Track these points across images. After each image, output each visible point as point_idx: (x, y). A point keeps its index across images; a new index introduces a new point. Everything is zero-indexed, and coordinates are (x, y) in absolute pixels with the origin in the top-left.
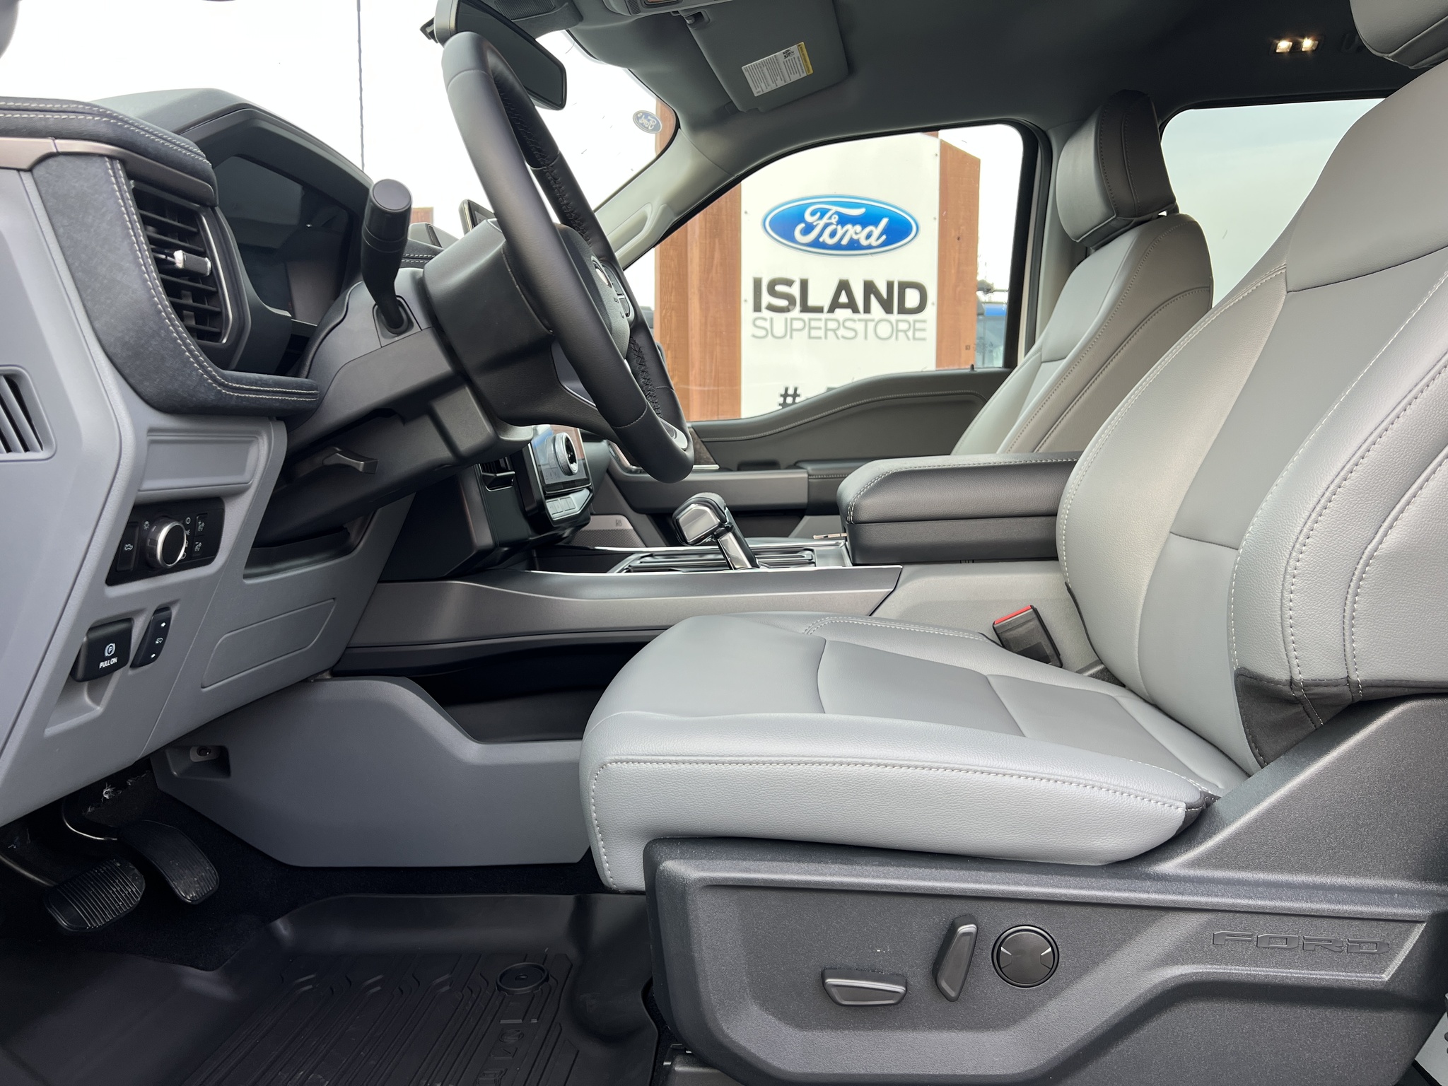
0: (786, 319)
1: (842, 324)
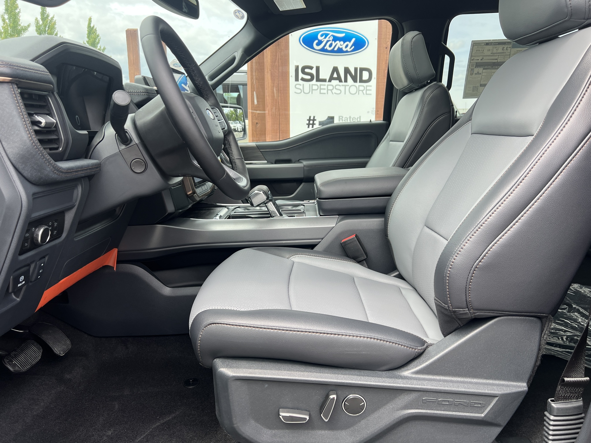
0: (310, 85)
1: (334, 87)
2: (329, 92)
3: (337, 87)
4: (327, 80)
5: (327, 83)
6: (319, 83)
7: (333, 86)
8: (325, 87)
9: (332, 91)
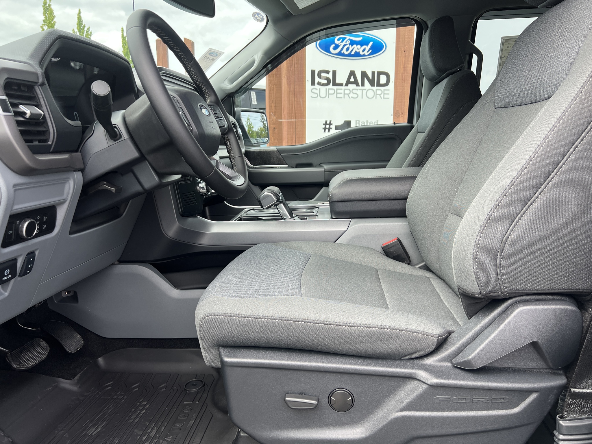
0: (326, 89)
2: (346, 95)
4: (344, 84)
5: (343, 87)
6: (335, 88)
7: (350, 90)
8: (342, 91)
9: (349, 95)
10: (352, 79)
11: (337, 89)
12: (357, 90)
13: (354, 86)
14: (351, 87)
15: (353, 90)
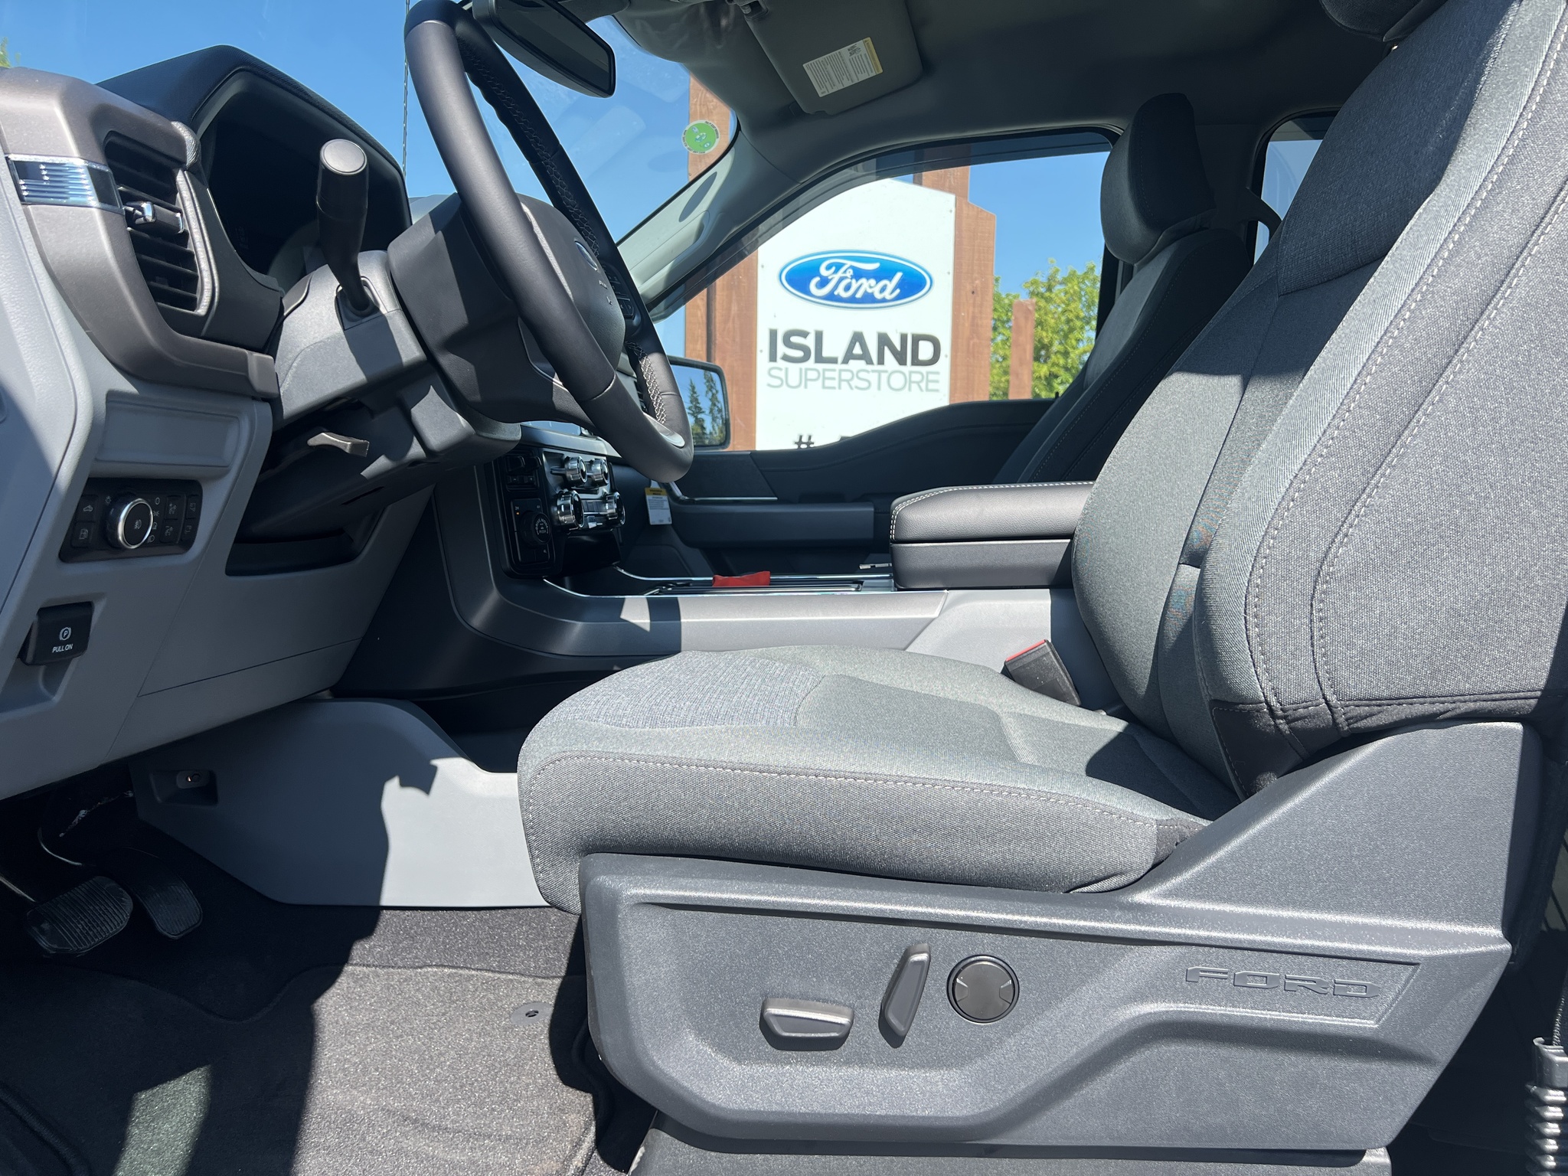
0: (801, 369)
1: (856, 375)
2: (844, 385)
3: (862, 375)
4: (840, 360)
5: (839, 366)
6: (821, 366)
7: (852, 372)
8: (835, 375)
9: (851, 383)
10: (857, 350)
11: (824, 370)
12: (868, 371)
13: (862, 364)
14: (856, 365)
15: (858, 372)
